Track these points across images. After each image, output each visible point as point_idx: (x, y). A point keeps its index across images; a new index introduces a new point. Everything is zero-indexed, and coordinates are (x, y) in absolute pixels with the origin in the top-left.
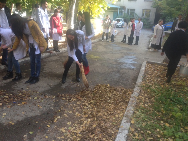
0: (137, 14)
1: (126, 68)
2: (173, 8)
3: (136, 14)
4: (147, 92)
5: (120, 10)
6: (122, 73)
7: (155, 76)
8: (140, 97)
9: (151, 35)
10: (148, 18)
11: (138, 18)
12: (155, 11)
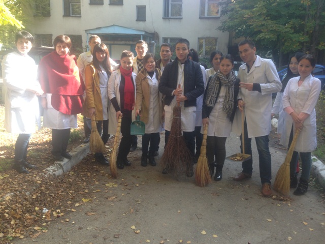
12: (227, 41)
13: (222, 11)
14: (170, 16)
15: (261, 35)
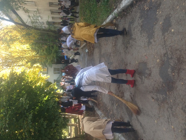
2: (52, 51)
3: (58, 78)
11: (60, 76)
12: (55, 65)
13: (46, 67)
15: (55, 57)
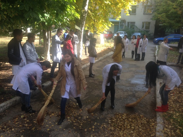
0: (138, 27)
1: (140, 91)
2: (173, 20)
4: (170, 122)
5: (120, 23)
6: (138, 98)
7: (173, 101)
8: (166, 129)
9: (153, 48)
10: (148, 30)
13: (153, 12)
14: (131, 13)
15: (164, 24)
